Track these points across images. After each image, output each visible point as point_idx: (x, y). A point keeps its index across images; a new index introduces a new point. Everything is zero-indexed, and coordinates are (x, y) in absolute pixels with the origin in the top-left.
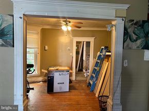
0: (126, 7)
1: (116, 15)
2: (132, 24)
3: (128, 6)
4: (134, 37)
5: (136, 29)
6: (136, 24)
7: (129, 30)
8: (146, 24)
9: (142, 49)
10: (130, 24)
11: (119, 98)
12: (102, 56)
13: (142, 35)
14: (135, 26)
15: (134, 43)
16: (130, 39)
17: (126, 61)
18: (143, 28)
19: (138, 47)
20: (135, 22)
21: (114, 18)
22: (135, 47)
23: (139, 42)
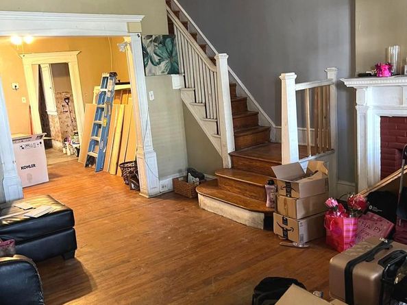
0: (139, 18)
1: (128, 29)
2: (151, 41)
3: (143, 16)
4: (156, 59)
5: (157, 48)
6: (155, 41)
7: (148, 50)
8: (168, 40)
9: (168, 74)
10: (149, 41)
11: (151, 143)
12: (109, 95)
13: (165, 55)
14: (156, 44)
15: (157, 67)
16: (152, 63)
17: (152, 92)
18: (164, 45)
19: (163, 72)
20: (154, 38)
21: (128, 34)
22: (159, 73)
23: (163, 64)
